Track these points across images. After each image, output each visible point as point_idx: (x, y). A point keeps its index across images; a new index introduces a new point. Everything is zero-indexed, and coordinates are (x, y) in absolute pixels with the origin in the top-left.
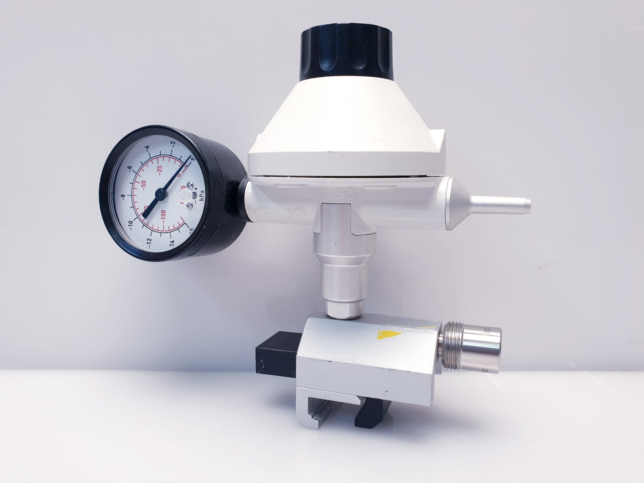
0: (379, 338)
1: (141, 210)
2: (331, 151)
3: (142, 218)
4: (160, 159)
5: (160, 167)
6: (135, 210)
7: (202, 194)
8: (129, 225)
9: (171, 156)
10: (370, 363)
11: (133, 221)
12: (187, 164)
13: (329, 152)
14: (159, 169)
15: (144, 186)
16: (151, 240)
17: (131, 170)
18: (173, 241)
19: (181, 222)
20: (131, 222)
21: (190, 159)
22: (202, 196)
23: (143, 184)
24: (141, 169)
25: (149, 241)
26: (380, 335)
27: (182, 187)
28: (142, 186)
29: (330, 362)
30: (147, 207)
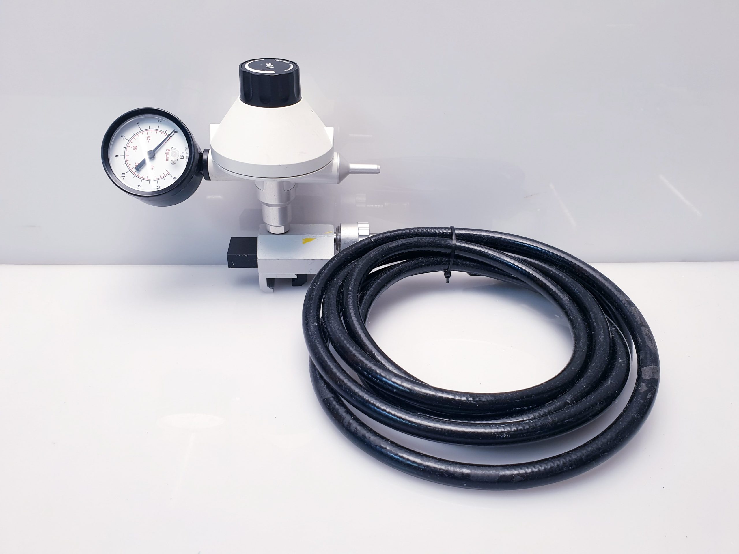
0: (304, 243)
1: (133, 166)
2: (280, 165)
3: (134, 170)
4: (149, 132)
5: (149, 137)
6: (128, 166)
7: (183, 154)
8: (122, 176)
9: (158, 130)
10: (301, 258)
11: (125, 173)
12: (171, 136)
13: (279, 165)
14: (148, 138)
15: (135, 149)
16: (141, 186)
17: (124, 138)
18: (160, 186)
19: (166, 173)
20: (123, 175)
21: (174, 132)
22: (182, 156)
23: (134, 148)
24: (133, 137)
25: (140, 187)
26: (304, 241)
27: (167, 150)
28: (133, 149)
29: (279, 260)
30: (138, 164)
